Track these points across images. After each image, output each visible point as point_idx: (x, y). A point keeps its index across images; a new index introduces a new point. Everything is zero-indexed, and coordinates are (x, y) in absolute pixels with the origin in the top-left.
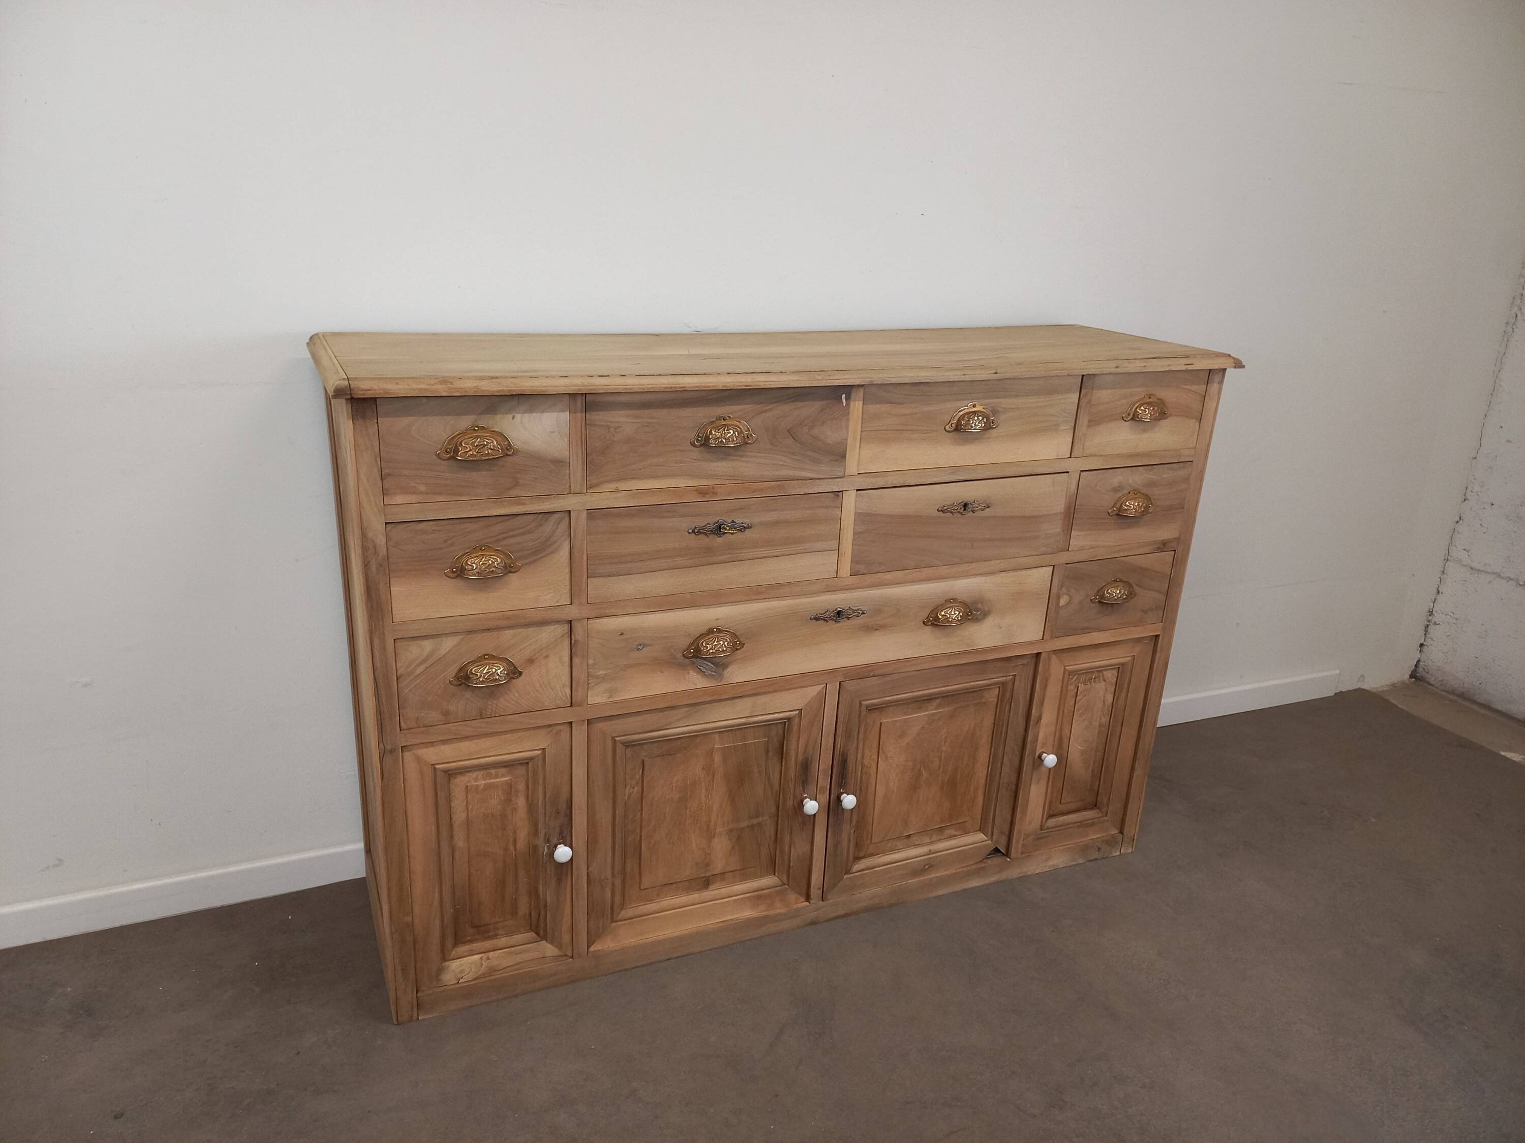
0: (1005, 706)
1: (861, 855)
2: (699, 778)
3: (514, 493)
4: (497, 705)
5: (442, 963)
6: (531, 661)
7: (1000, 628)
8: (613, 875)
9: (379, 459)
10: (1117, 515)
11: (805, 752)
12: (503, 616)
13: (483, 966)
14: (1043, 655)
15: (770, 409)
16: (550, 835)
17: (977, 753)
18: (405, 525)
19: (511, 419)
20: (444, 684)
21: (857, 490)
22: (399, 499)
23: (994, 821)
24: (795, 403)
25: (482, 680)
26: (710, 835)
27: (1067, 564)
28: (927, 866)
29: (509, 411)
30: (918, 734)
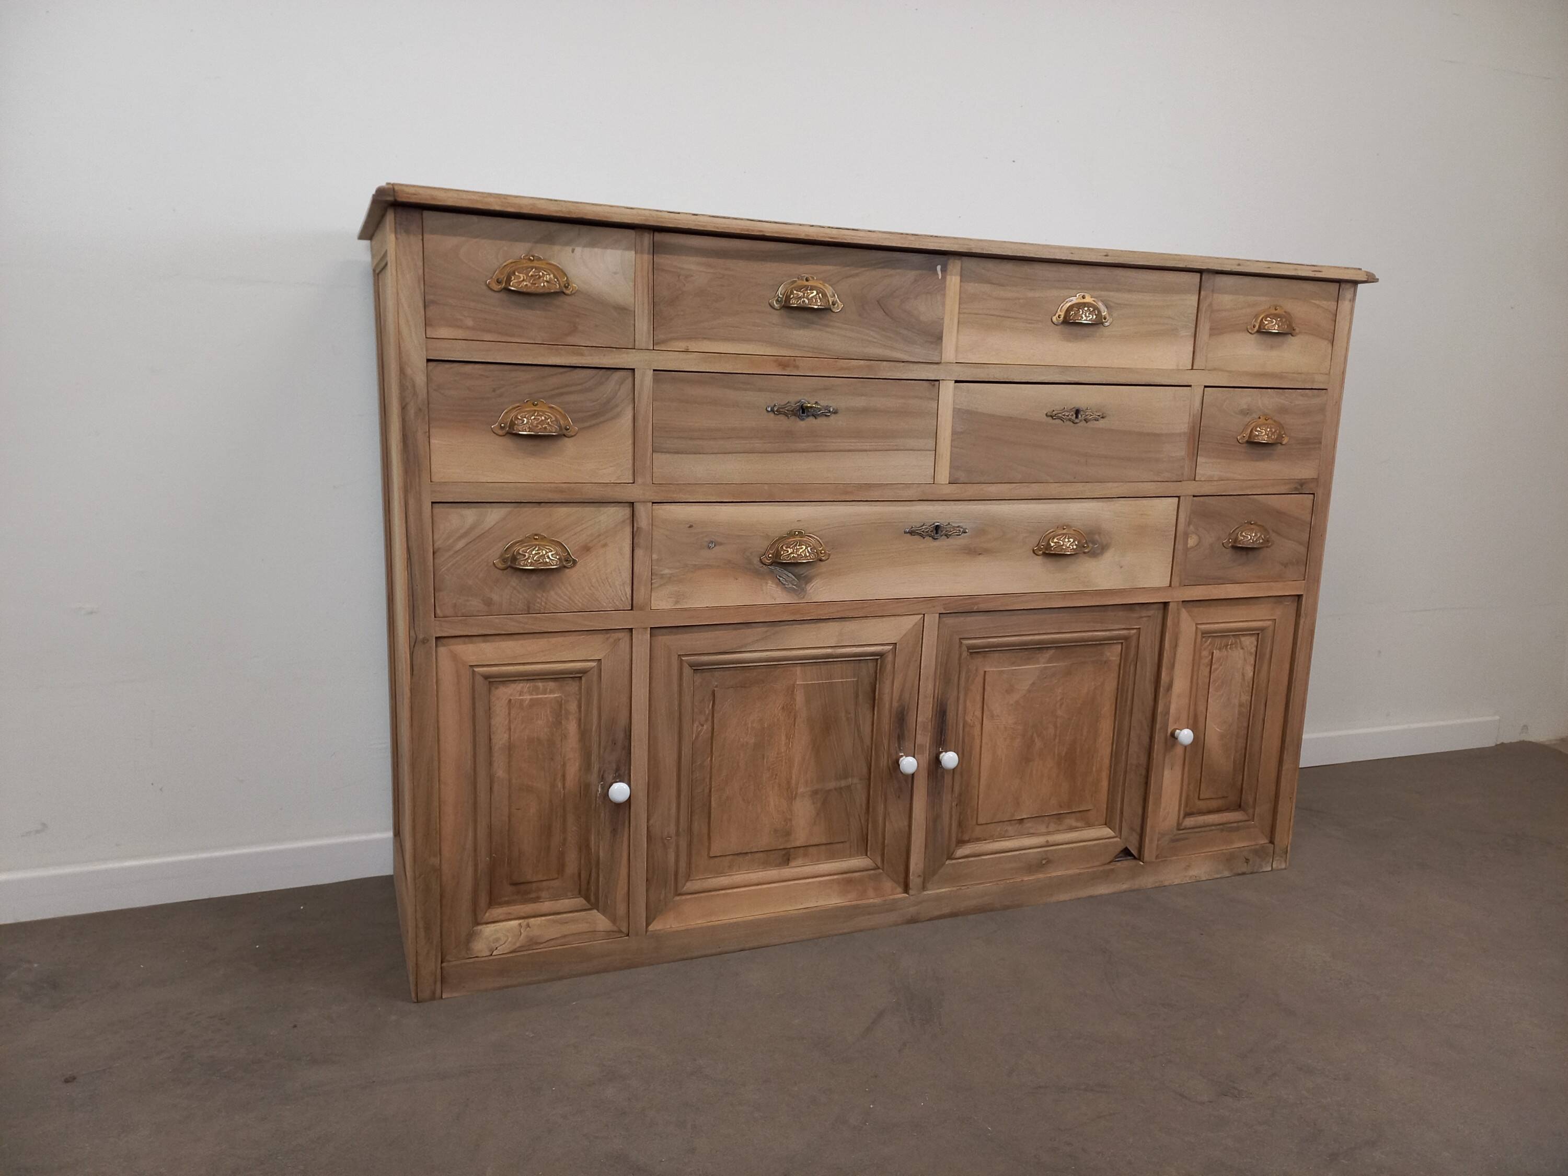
0: (1130, 667)
1: (966, 838)
2: (778, 720)
3: (571, 340)
4: (547, 599)
5: (473, 927)
6: (586, 549)
7: (1121, 567)
8: (678, 834)
9: (422, 283)
10: (1248, 442)
11: (900, 698)
12: (556, 488)
13: (522, 935)
14: (1171, 605)
15: (857, 275)
16: (604, 771)
17: (1098, 724)
18: (447, 365)
19: (571, 251)
20: (487, 565)
21: (956, 382)
22: (444, 332)
23: (1122, 813)
24: (886, 270)
25: (531, 562)
26: (792, 798)
27: (1194, 496)
28: (1043, 863)
29: (567, 244)
30: (1029, 691)
